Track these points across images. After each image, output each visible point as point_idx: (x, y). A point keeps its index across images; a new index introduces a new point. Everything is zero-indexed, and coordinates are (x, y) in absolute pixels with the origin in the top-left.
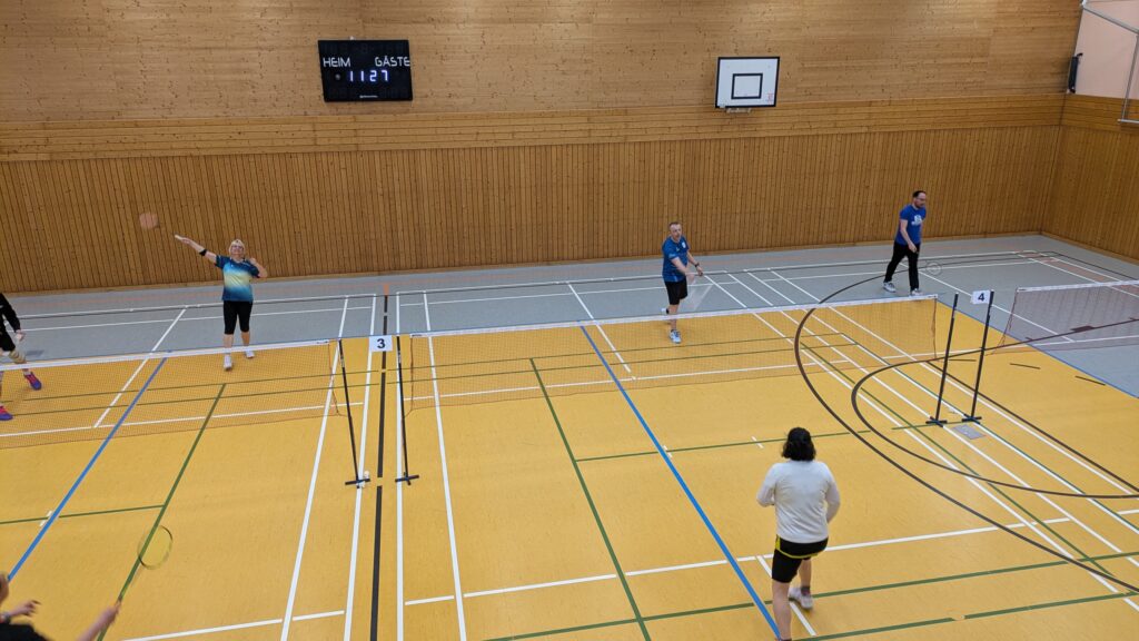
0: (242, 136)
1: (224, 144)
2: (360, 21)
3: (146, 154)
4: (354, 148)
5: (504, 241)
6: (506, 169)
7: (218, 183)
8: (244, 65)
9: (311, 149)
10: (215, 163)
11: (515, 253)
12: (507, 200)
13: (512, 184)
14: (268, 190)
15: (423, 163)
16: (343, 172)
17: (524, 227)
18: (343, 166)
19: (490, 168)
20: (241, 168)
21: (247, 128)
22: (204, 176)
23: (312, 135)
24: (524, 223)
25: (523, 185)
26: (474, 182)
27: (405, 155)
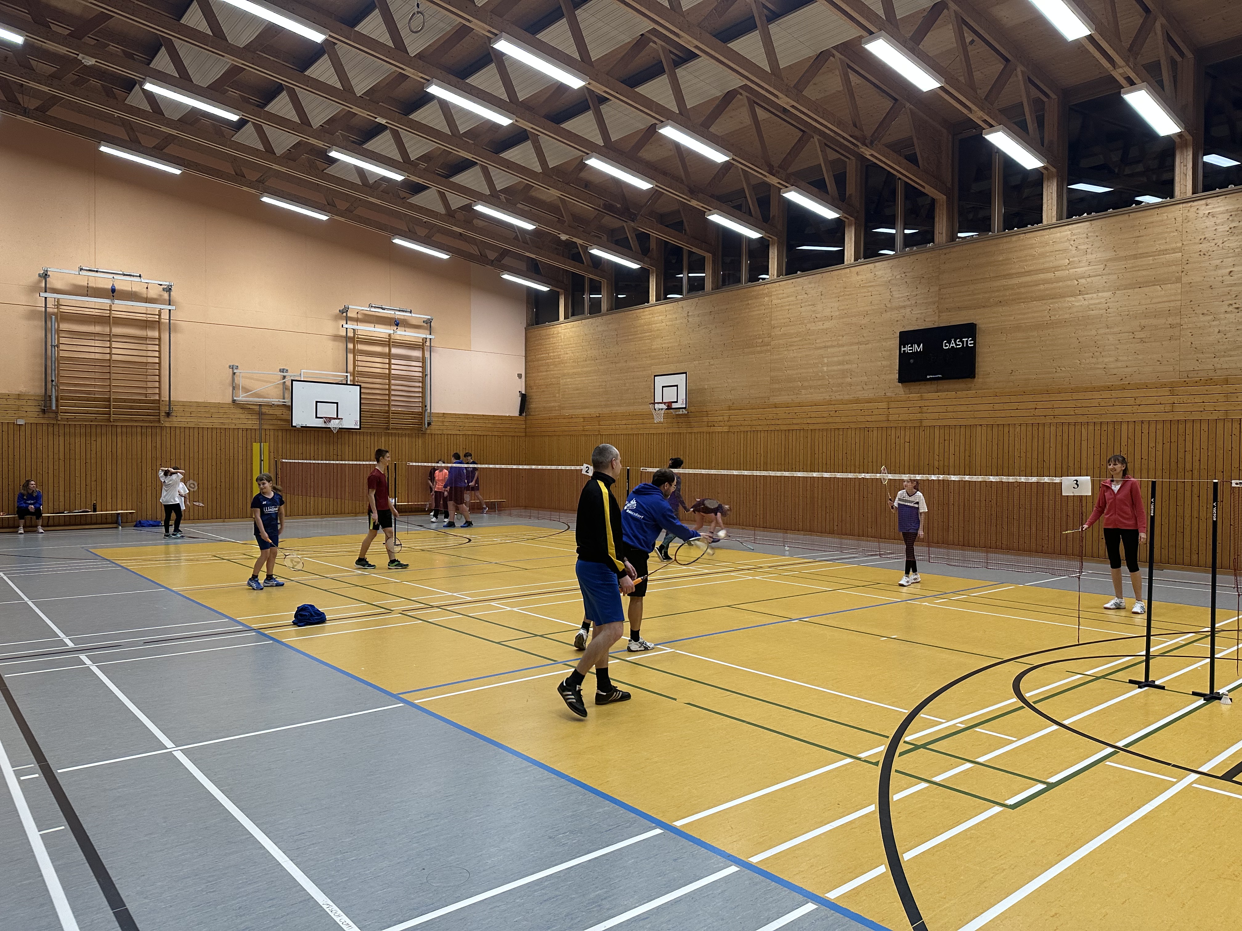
0: (837, 414)
1: (824, 420)
2: (937, 311)
3: (777, 428)
4: (918, 424)
7: (817, 452)
8: (847, 358)
9: (885, 425)
10: (817, 435)
15: (978, 439)
16: (907, 444)
18: (907, 440)
19: (1046, 446)
20: (833, 440)
21: (841, 407)
22: (809, 445)
23: (886, 412)
27: (963, 429)
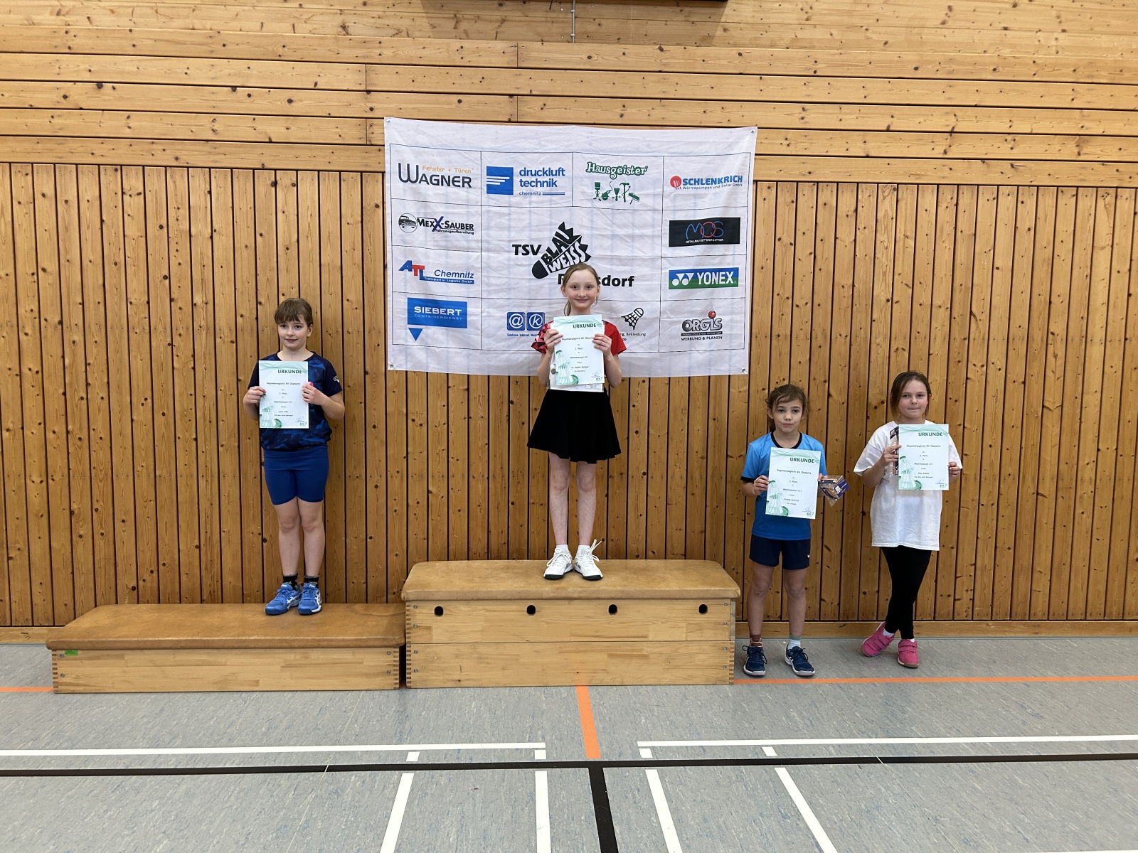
0: (107, 97)
5: (1007, 538)
6: (1042, 273)
11: (1042, 584)
12: (1035, 387)
13: (1058, 327)
14: (183, 300)
17: (1086, 489)
19: (983, 263)
20: (91, 215)
21: (127, 67)
23: (359, 105)
24: (1088, 473)
25: (1097, 332)
26: (922, 314)
